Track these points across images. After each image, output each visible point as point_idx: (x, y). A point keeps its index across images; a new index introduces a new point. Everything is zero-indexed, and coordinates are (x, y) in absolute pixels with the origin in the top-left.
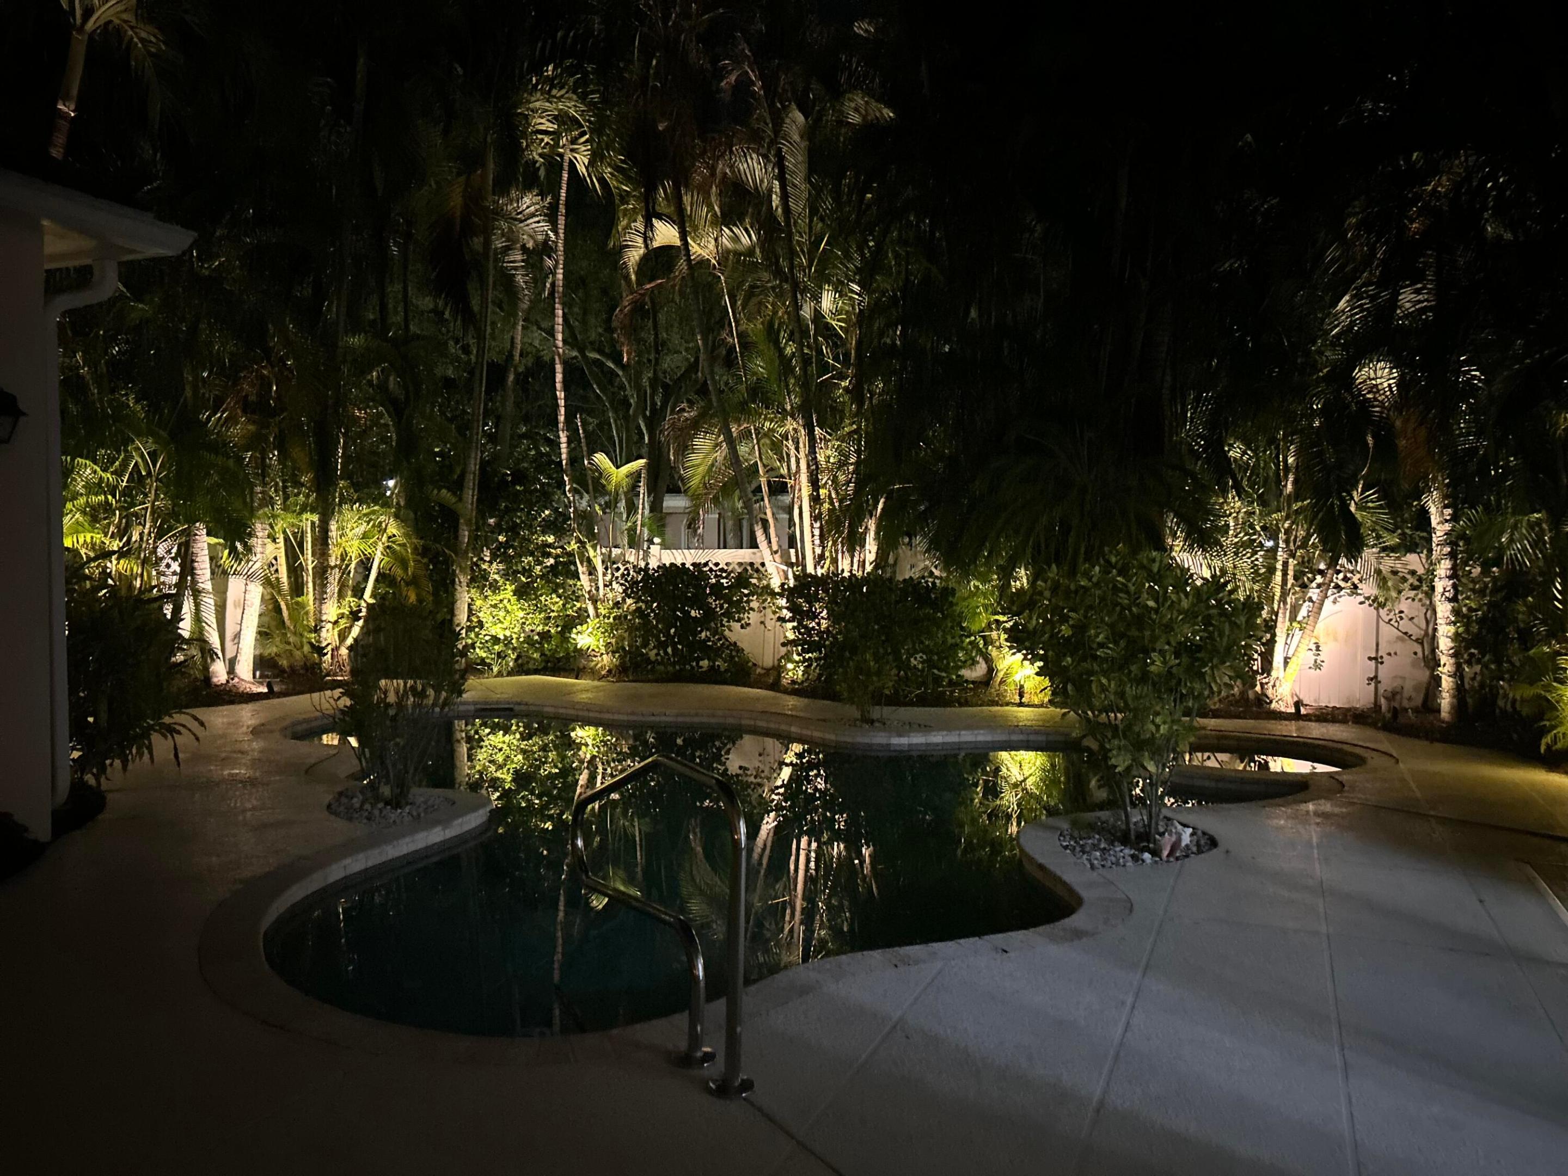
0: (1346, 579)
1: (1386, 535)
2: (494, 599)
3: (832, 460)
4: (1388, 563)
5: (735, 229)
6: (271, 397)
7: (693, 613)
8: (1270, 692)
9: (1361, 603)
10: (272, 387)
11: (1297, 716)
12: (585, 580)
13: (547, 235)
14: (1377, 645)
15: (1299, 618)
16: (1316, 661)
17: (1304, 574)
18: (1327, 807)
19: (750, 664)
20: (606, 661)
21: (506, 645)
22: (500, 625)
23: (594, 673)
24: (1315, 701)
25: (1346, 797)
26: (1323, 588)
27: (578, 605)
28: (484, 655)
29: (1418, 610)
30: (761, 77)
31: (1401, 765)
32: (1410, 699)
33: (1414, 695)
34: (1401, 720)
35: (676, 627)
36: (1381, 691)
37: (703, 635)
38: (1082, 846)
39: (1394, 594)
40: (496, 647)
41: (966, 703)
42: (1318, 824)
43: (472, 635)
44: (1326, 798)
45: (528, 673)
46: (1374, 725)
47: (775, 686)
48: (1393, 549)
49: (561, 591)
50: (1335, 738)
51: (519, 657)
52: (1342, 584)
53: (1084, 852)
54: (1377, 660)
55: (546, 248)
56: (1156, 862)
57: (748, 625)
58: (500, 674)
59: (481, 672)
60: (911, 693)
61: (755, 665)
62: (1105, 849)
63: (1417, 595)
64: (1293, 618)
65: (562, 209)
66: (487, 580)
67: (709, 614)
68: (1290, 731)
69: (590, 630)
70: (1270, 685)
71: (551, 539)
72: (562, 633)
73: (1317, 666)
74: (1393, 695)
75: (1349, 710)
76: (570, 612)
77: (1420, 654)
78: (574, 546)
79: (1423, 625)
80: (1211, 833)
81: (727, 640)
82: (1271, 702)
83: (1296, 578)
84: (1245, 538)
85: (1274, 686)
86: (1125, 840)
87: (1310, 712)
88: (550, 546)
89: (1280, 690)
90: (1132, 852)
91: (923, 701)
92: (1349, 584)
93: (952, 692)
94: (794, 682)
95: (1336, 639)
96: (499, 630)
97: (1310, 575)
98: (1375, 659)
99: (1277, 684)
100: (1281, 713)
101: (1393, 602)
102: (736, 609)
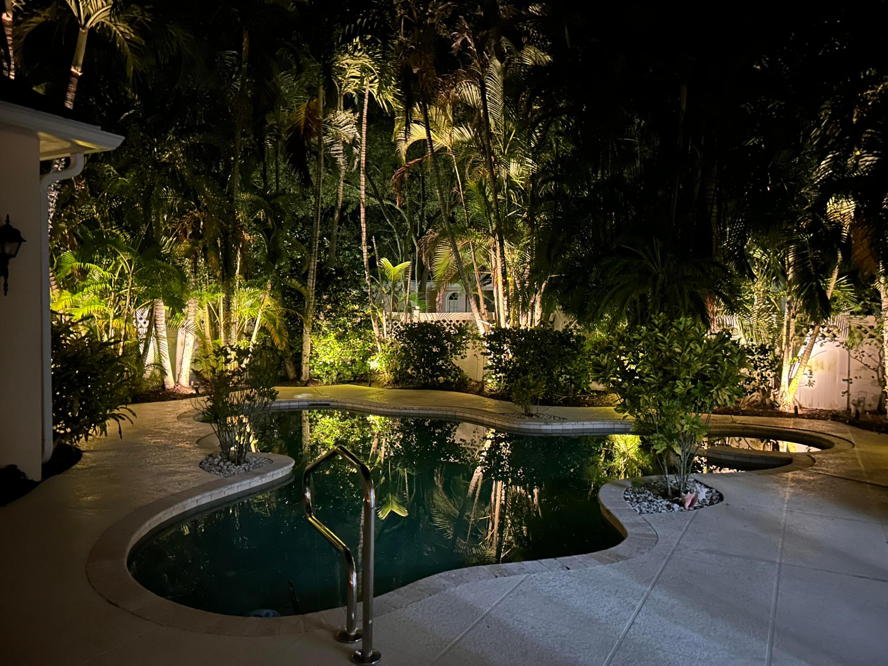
0: (829, 331)
1: (852, 305)
2: (324, 341)
3: (515, 261)
4: (856, 321)
5: (461, 128)
6: (200, 229)
7: (434, 350)
8: (779, 400)
9: (838, 346)
10: (200, 223)
11: (796, 415)
12: (376, 330)
13: (355, 135)
14: (849, 371)
15: (799, 355)
16: (810, 381)
17: (802, 328)
18: (800, 475)
19: (468, 379)
20: (387, 376)
21: (332, 367)
22: (327, 356)
23: (378, 383)
24: (810, 405)
25: (815, 469)
26: (814, 336)
27: (371, 344)
28: (319, 373)
29: (874, 351)
30: (474, 40)
31: (856, 448)
32: (870, 405)
33: (872, 403)
34: (861, 419)
35: (424, 357)
36: (851, 400)
37: (441, 362)
38: (638, 498)
39: (858, 341)
40: (326, 368)
41: (592, 405)
42: (791, 487)
43: (313, 362)
44: (801, 469)
45: (344, 383)
46: (843, 422)
47: (480, 392)
48: (859, 313)
49: (363, 337)
50: (817, 430)
51: (339, 374)
52: (826, 334)
53: (638, 502)
54: (849, 381)
55: (355, 142)
56: (681, 510)
57: (465, 356)
58: (327, 384)
59: (317, 382)
60: (560, 398)
61: (470, 380)
62: (651, 500)
63: (872, 341)
64: (795, 354)
65: (365, 120)
66: (320, 330)
67: (444, 349)
68: (789, 424)
69: (378, 359)
70: (780, 395)
71: (356, 307)
72: (363, 361)
73: (810, 384)
74: (858, 403)
75: (830, 411)
76: (367, 349)
77: (876, 378)
78: (369, 311)
79: (878, 360)
80: (720, 491)
81: (454, 365)
82: (779, 406)
83: (797, 331)
84: (763, 307)
85: (782, 396)
86: (665, 496)
87: (805, 412)
88: (356, 311)
89: (785, 399)
90: (668, 503)
91: (566, 403)
92: (831, 334)
93: (585, 398)
94: (491, 390)
95: (822, 368)
96: (327, 359)
97: (805, 329)
98: (847, 380)
99: (784, 395)
100: (785, 413)
101: (858, 345)
102: (457, 347)
